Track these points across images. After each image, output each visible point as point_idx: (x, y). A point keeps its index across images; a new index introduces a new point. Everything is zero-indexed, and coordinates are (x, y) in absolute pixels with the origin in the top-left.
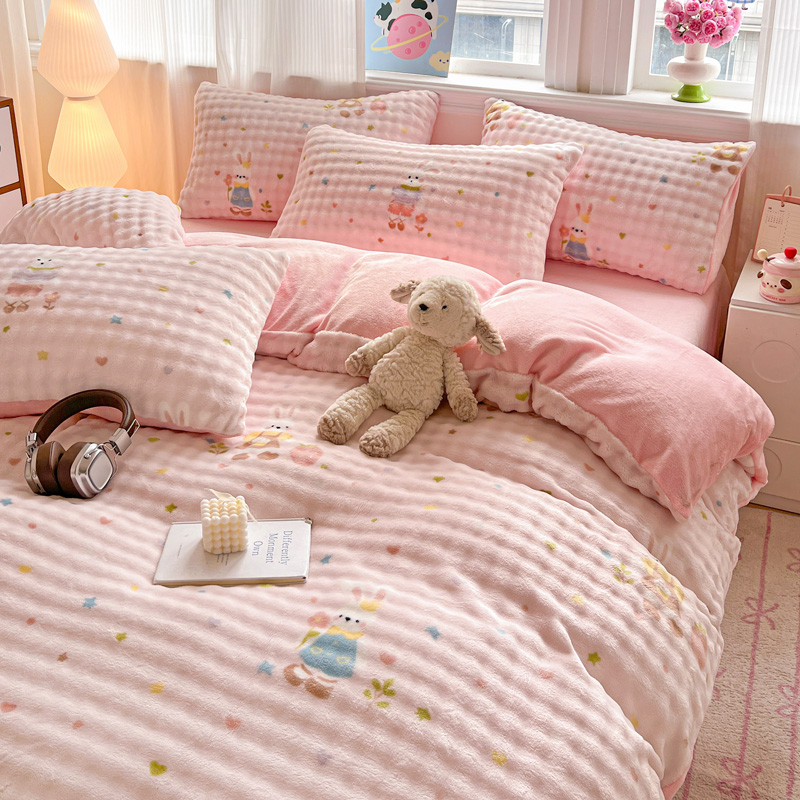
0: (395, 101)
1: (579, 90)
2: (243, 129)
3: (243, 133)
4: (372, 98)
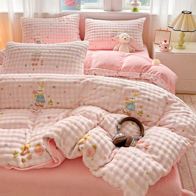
0: (71, 17)
1: (112, 11)
2: (36, 27)
3: (36, 28)
4: (65, 17)
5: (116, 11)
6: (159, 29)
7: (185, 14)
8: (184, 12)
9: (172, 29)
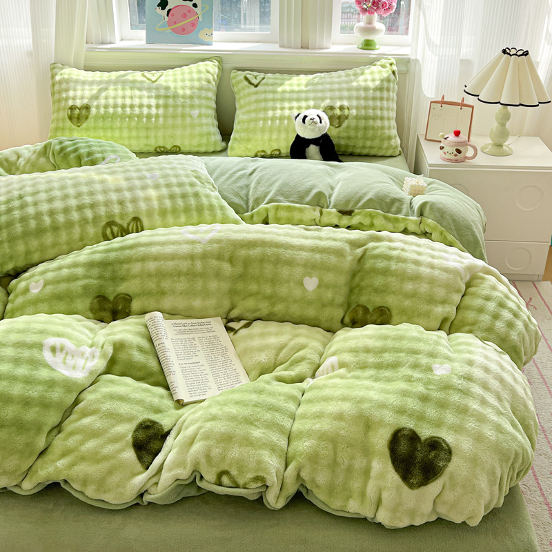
1: (302, 48)
5: (315, 49)
7: (510, 56)
8: (507, 50)
9: (477, 98)
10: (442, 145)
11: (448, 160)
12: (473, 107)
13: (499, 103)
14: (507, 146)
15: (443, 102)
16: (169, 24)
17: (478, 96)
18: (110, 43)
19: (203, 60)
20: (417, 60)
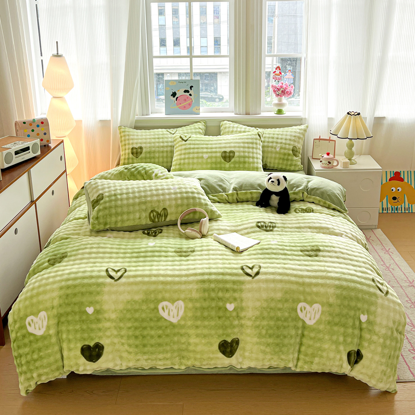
1: (246, 114)
5: (253, 115)
6: (319, 138)
7: (352, 115)
8: (350, 113)
9: (337, 136)
10: (321, 160)
11: (325, 167)
12: (335, 141)
13: (347, 138)
14: (354, 160)
15: (320, 139)
16: (177, 105)
17: (337, 135)
18: (147, 115)
19: (196, 122)
20: (305, 118)
